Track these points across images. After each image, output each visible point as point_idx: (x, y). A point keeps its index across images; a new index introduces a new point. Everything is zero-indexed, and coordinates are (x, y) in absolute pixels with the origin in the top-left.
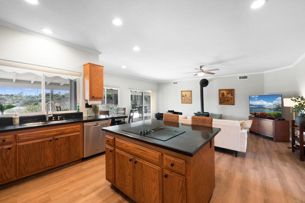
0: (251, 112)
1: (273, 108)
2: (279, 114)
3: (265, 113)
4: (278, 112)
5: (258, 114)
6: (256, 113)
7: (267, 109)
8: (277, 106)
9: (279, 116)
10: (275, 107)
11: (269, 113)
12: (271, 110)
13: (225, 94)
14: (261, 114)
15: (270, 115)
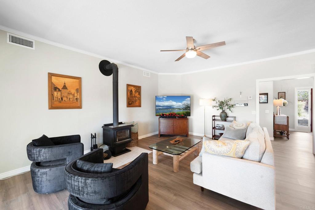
0: (158, 114)
1: (183, 107)
2: (188, 112)
3: (174, 113)
4: (186, 111)
5: (166, 115)
6: (164, 114)
7: (177, 108)
8: (186, 105)
9: (188, 114)
10: (184, 107)
11: (179, 112)
12: (180, 109)
13: (133, 91)
14: (169, 114)
15: (179, 114)
